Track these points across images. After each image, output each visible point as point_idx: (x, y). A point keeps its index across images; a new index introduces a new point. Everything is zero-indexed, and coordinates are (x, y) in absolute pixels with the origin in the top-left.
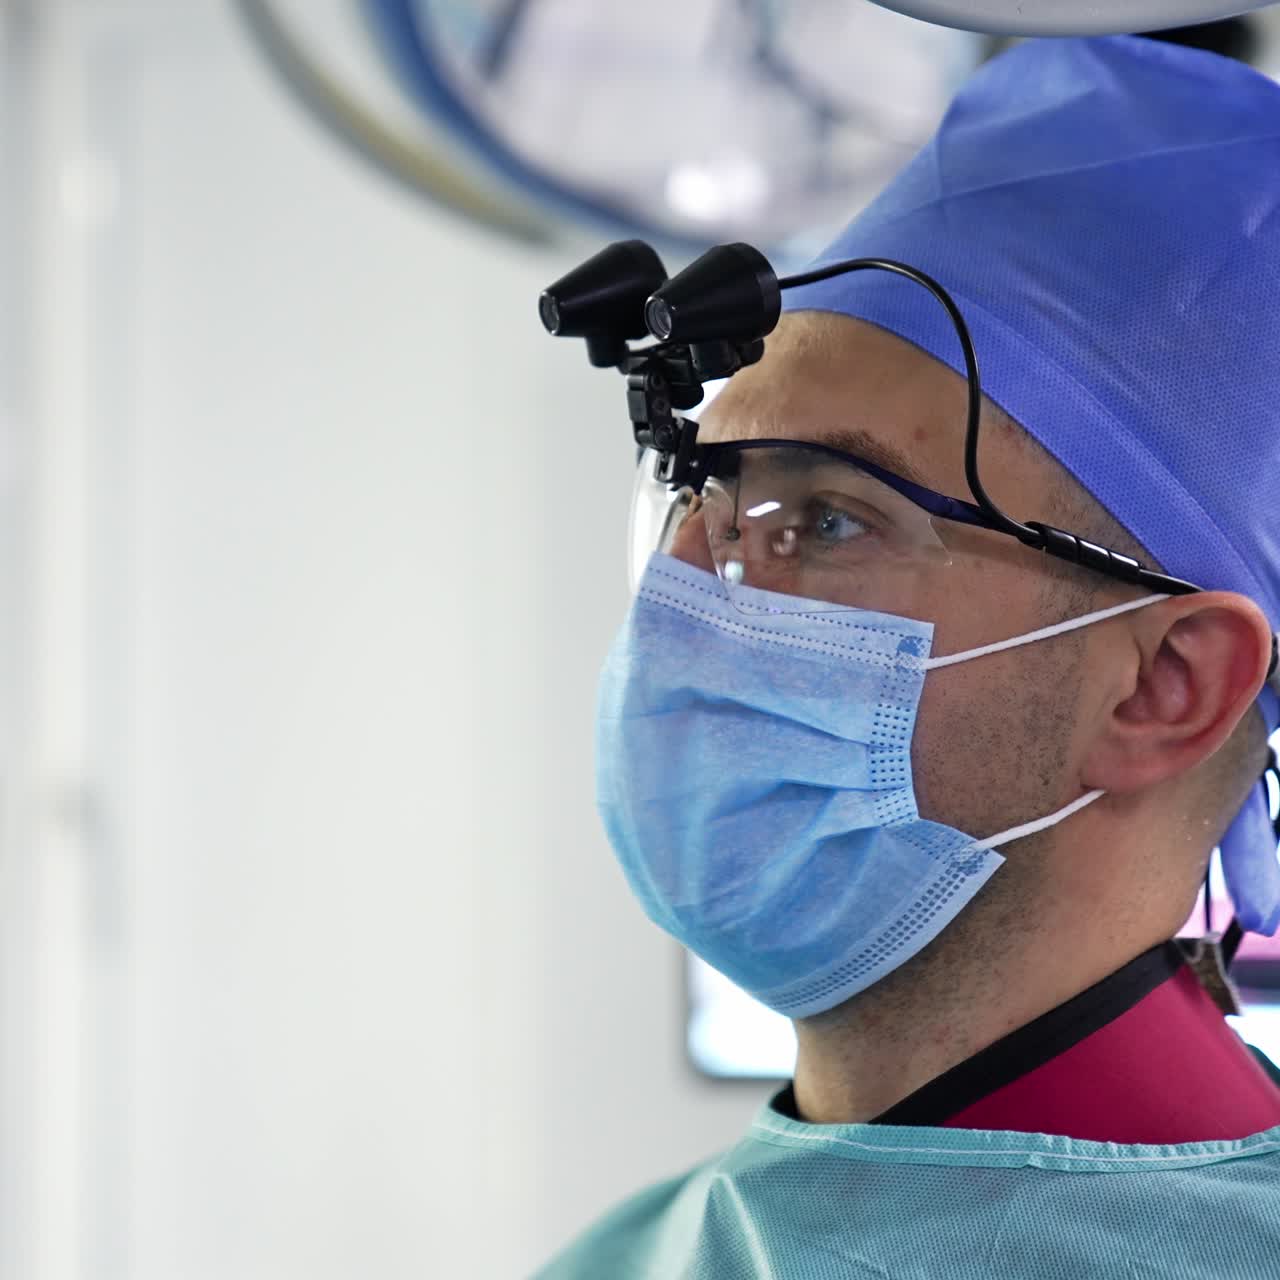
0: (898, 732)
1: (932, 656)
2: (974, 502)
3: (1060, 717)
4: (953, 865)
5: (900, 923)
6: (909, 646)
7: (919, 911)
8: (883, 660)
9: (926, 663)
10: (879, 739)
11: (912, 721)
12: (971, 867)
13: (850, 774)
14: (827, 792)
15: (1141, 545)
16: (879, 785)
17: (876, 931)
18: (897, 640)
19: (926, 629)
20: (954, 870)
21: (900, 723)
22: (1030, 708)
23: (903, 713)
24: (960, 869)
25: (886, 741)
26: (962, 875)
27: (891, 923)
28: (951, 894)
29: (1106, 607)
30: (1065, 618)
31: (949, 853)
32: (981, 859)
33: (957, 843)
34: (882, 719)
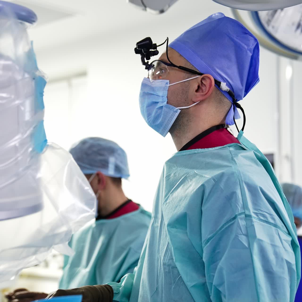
0: (166, 94)
1: (169, 84)
2: (170, 63)
3: (187, 92)
4: (174, 111)
5: (169, 120)
6: (167, 83)
7: (171, 118)
8: (164, 85)
9: (169, 85)
10: (163, 95)
11: (167, 93)
12: (176, 112)
13: (160, 100)
14: (158, 102)
15: (197, 69)
16: (164, 101)
17: (166, 121)
18: (166, 83)
19: (168, 81)
20: (174, 112)
21: (166, 93)
22: (182, 90)
23: (166, 92)
24: (175, 112)
25: (164, 95)
26: (175, 113)
27: (168, 120)
28: (174, 116)
29: (193, 77)
30: (187, 79)
31: (173, 110)
32: (177, 110)
33: (174, 108)
34: (164, 93)
